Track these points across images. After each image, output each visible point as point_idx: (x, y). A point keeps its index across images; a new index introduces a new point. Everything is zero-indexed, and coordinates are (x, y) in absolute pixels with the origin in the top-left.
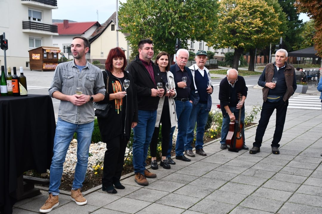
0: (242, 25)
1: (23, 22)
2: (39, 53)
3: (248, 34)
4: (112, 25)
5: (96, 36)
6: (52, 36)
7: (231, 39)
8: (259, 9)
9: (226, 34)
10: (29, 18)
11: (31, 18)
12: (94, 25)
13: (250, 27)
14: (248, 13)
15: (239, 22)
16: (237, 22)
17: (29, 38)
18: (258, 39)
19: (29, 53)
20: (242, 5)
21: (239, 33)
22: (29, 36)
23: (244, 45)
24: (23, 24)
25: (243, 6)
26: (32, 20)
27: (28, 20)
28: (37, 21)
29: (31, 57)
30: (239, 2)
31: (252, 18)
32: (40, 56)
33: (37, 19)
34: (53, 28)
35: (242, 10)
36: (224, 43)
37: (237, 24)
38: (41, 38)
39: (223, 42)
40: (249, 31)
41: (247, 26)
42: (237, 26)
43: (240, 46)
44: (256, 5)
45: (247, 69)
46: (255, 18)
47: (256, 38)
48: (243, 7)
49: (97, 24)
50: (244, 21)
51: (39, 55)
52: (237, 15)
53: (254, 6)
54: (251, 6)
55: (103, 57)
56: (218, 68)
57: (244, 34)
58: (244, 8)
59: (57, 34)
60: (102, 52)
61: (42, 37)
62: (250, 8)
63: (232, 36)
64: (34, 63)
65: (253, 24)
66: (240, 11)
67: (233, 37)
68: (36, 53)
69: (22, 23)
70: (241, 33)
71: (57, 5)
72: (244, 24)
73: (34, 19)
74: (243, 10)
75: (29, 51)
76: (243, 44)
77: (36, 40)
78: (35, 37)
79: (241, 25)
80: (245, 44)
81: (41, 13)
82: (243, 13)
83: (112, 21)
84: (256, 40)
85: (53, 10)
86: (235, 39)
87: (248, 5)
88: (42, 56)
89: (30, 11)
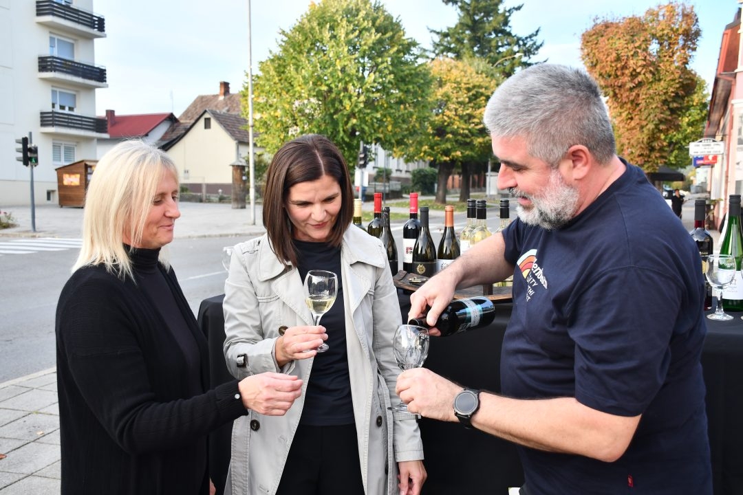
0: (457, 118)
1: (42, 113)
2: (77, 173)
3: (467, 136)
4: (206, 119)
5: (174, 140)
6: (96, 140)
7: (437, 144)
8: (483, 90)
9: (429, 134)
10: (53, 105)
11: (56, 105)
12: (165, 120)
13: (470, 124)
14: (467, 97)
15: (452, 114)
16: (447, 113)
17: (52, 145)
18: (484, 143)
19: (56, 172)
20: (455, 83)
21: (453, 133)
22: (53, 140)
23: (460, 155)
24: (41, 117)
25: (456, 85)
26: (57, 109)
27: (50, 109)
28: (67, 111)
29: (60, 180)
30: (449, 78)
31: (472, 107)
32: (81, 179)
33: (67, 108)
34: (99, 125)
35: (455, 92)
36: (425, 152)
37: (448, 117)
38: (75, 144)
39: (423, 149)
40: (470, 130)
41: (465, 121)
42: (449, 121)
43: (453, 157)
44: (478, 84)
45: (458, 199)
46: (477, 106)
47: (480, 143)
48: (455, 87)
49: (171, 118)
50: (460, 112)
51: (78, 176)
52: (447, 101)
53: (474, 87)
54: (470, 86)
55: (188, 178)
56: (402, 197)
57: (460, 134)
58: (458, 89)
59: (106, 136)
60: (187, 169)
61: (78, 142)
62: (469, 90)
63: (439, 139)
64: (67, 193)
65: (474, 117)
66: (451, 94)
67: (441, 141)
68: (71, 173)
69: (39, 115)
70: (454, 133)
71: (105, 81)
72: (461, 117)
73: (62, 107)
74: (457, 93)
75: (56, 170)
76: (459, 153)
77: (66, 148)
78: (64, 143)
79: (454, 119)
80: (462, 153)
81: (75, 95)
82: (457, 98)
83: (205, 112)
84: (481, 146)
85: (97, 90)
86: (444, 144)
87: (465, 84)
88: (84, 178)
89: (54, 92)
